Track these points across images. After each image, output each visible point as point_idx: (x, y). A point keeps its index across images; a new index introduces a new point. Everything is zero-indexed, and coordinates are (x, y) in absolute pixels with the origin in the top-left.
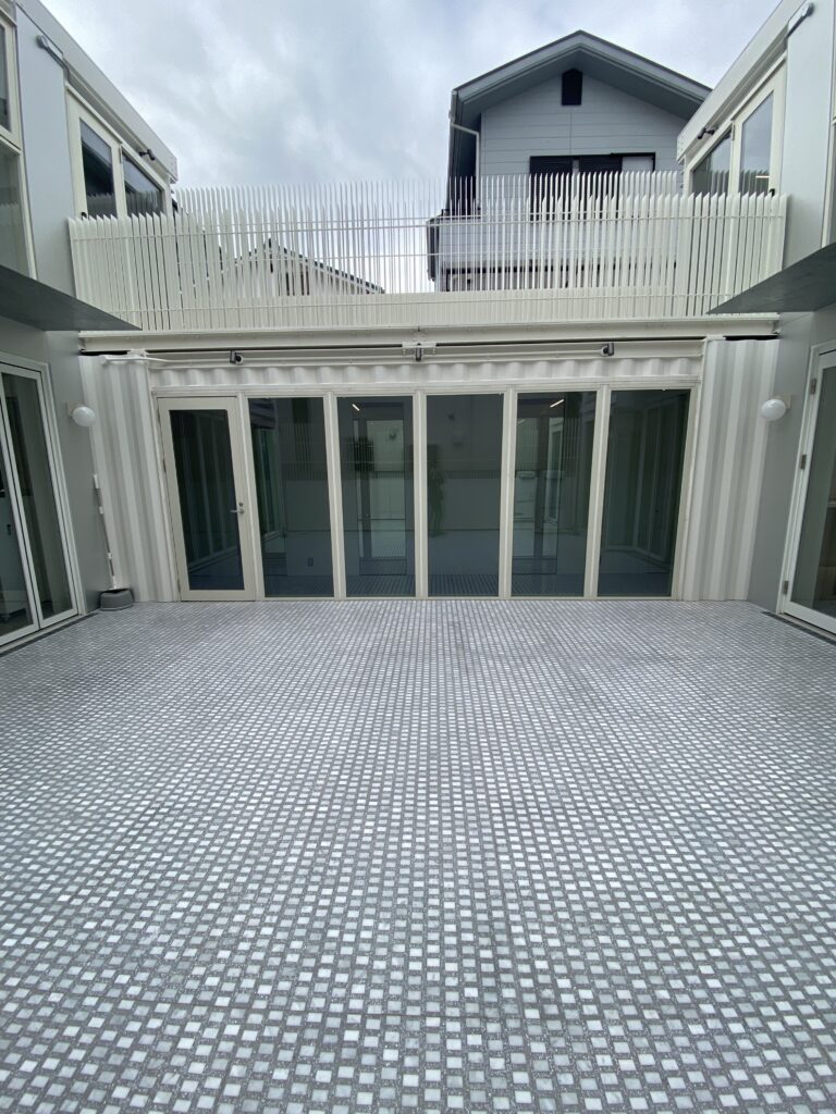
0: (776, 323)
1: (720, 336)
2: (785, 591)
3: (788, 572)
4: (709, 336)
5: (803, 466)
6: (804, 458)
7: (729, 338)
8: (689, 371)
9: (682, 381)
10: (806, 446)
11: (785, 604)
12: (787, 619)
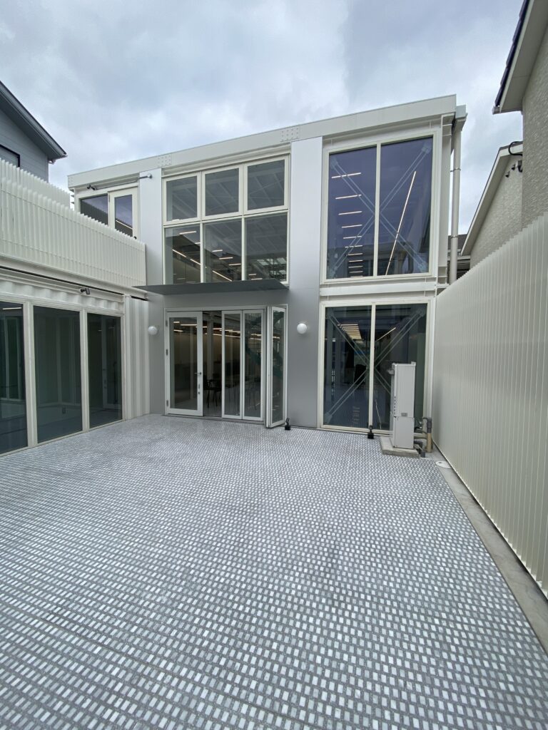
0: (145, 294)
1: (129, 295)
2: (168, 405)
3: (168, 396)
4: (125, 294)
5: (167, 354)
6: (167, 351)
7: (133, 297)
8: (118, 308)
9: (117, 313)
10: (167, 346)
11: (169, 410)
12: (170, 415)
